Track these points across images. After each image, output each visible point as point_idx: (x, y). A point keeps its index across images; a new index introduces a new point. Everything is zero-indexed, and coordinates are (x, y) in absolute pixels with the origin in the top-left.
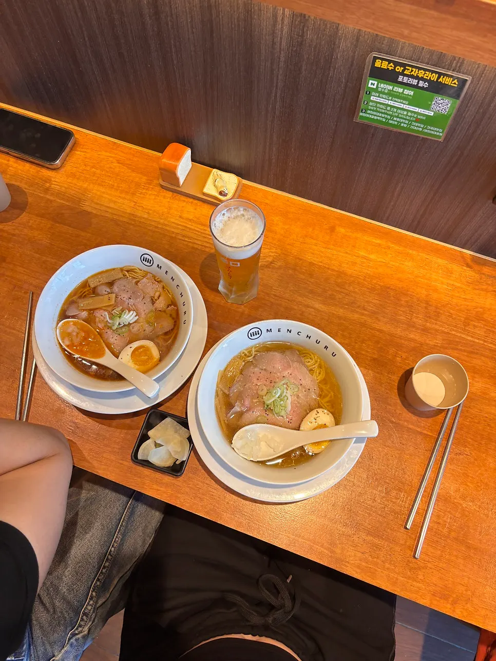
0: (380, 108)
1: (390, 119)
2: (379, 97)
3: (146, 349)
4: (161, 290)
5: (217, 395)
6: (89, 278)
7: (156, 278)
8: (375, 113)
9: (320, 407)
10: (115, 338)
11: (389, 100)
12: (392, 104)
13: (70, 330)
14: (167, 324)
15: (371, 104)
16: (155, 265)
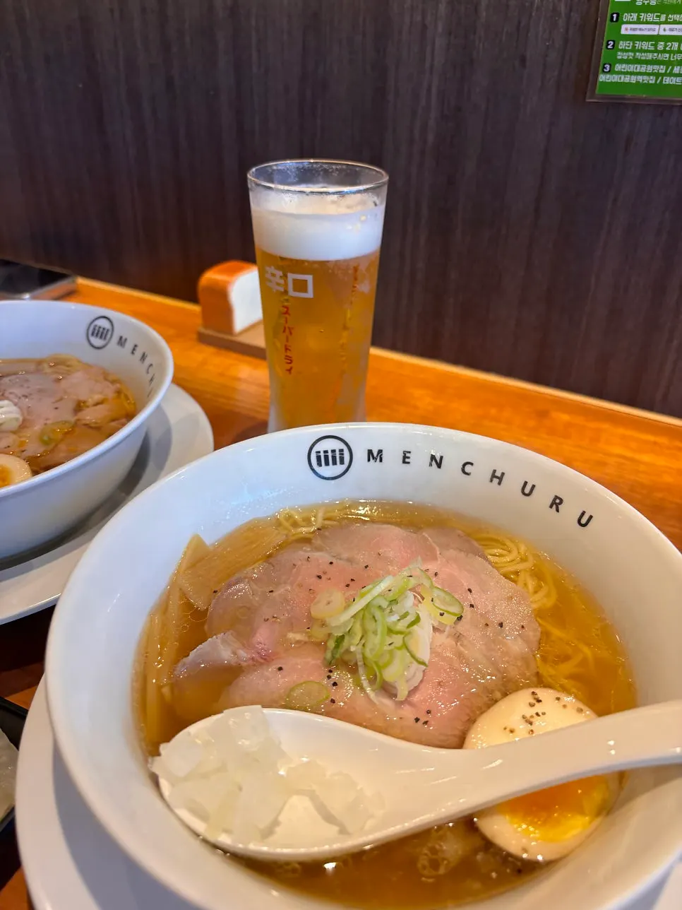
0: (642, 51)
1: (663, 75)
2: (639, 22)
7: (109, 377)
8: (631, 68)
9: (541, 681)
11: (660, 23)
12: (668, 33)
15: (622, 45)
16: (115, 339)
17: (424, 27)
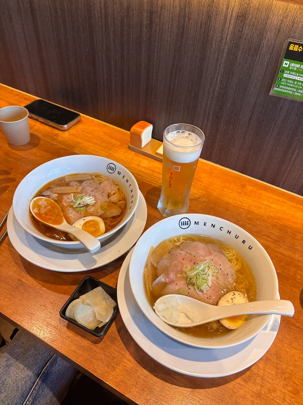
0: (289, 83)
1: (295, 92)
2: (289, 74)
3: (96, 224)
4: (117, 190)
5: (146, 266)
6: (66, 176)
7: (115, 183)
8: (285, 87)
9: (236, 290)
10: (74, 214)
11: (296, 76)
12: (298, 79)
13: (40, 203)
14: (115, 212)
15: (283, 80)
16: (117, 172)
17: (218, 59)
